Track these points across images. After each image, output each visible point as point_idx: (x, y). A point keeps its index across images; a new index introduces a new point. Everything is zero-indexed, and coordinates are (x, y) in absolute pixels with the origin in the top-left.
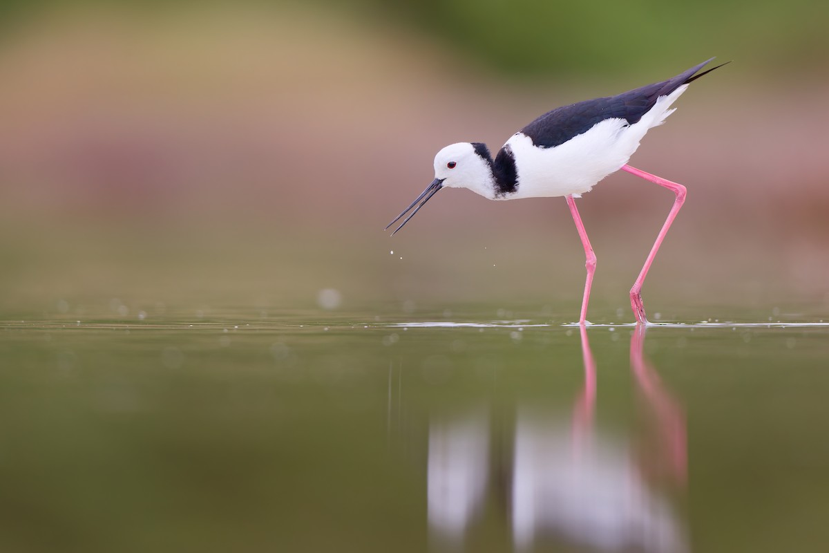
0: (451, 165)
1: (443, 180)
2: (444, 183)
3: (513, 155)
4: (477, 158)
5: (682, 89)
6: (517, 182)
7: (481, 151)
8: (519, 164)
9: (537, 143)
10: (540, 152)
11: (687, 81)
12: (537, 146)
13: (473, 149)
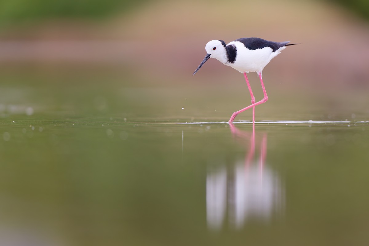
0: (214, 49)
1: (211, 54)
2: (211, 56)
3: (236, 48)
4: (222, 46)
5: (284, 47)
6: (236, 59)
7: (224, 44)
8: (238, 52)
11: (286, 45)
13: (221, 43)
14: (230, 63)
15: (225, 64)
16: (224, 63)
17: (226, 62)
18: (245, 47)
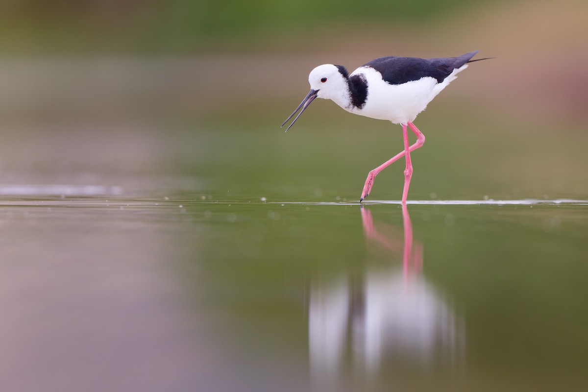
0: (324, 80)
1: (318, 91)
2: (318, 93)
3: (367, 82)
4: (340, 75)
6: (365, 103)
7: (343, 72)
8: (370, 90)
9: (385, 78)
10: (385, 84)
12: (385, 81)
13: (337, 69)
14: (356, 107)
15: (346, 110)
16: (344, 108)
17: (347, 106)
18: (383, 81)
